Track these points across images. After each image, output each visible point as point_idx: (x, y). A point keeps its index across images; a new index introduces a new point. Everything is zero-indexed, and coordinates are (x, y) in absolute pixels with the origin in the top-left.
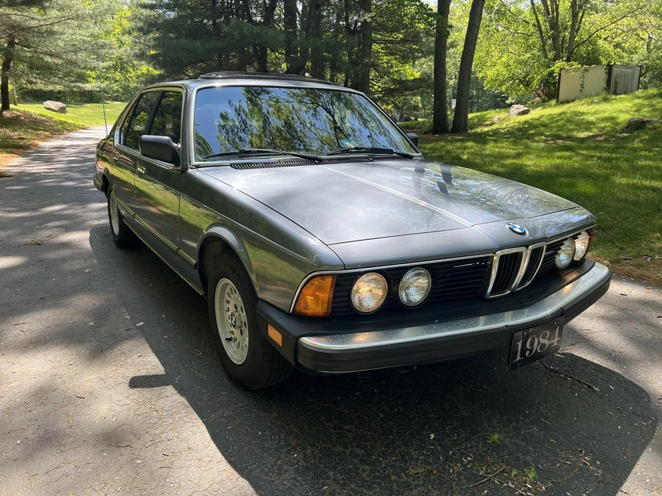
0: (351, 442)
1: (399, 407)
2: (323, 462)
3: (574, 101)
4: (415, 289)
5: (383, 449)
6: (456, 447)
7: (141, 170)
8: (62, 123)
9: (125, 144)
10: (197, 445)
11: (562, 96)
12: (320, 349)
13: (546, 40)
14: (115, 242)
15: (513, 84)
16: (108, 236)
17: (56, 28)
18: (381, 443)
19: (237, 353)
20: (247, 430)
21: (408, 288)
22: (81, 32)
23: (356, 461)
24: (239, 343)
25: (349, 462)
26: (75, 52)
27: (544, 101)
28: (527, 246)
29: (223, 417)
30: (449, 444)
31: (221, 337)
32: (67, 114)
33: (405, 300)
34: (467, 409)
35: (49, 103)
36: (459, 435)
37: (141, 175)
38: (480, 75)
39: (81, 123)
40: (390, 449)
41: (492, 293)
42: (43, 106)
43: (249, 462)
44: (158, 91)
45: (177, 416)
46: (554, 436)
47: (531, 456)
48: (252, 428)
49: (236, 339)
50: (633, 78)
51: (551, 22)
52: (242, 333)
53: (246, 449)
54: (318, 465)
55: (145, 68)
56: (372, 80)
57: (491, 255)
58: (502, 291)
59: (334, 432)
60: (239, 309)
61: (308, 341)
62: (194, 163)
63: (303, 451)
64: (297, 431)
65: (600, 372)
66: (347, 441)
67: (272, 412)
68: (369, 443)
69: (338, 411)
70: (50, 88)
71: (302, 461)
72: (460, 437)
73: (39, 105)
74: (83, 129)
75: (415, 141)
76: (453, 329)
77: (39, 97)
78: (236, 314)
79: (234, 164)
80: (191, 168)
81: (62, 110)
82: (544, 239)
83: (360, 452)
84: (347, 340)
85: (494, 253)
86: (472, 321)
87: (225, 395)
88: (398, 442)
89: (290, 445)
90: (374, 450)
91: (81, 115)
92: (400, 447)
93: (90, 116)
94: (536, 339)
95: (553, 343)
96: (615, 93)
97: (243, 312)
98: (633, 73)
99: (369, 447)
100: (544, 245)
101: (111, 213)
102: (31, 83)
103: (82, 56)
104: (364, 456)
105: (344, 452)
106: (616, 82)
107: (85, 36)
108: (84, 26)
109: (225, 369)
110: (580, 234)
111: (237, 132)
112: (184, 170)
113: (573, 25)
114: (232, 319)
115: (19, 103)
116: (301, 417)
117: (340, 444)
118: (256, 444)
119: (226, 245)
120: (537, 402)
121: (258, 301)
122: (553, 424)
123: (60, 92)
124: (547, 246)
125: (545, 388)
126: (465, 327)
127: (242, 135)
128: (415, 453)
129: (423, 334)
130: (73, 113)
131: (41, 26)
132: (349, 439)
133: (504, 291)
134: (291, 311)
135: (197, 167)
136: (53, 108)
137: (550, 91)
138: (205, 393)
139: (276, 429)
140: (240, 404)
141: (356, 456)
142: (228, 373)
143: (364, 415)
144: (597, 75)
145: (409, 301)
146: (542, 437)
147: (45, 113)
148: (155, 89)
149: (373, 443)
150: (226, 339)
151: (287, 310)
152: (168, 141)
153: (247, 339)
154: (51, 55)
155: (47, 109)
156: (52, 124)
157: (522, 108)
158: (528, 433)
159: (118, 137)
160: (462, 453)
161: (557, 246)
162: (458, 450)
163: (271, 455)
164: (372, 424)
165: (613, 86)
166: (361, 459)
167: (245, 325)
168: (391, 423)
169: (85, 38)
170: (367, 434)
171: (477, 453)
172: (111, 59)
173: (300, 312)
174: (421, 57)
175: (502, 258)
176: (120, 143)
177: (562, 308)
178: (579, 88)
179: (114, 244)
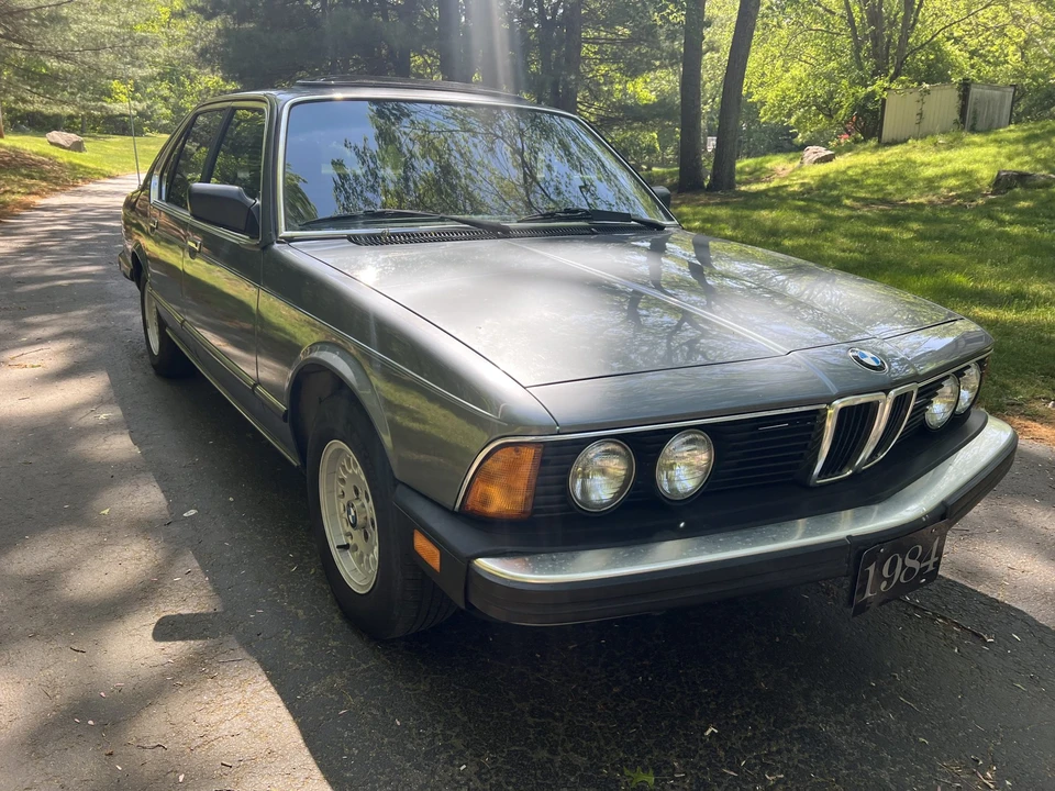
0: (563, 741)
1: (646, 673)
2: (514, 780)
3: (905, 141)
4: (685, 469)
5: (622, 754)
6: (751, 752)
7: (193, 245)
8: (74, 167)
9: (168, 200)
10: (284, 746)
11: (887, 133)
12: (512, 581)
13: (862, 42)
14: (153, 366)
15: (808, 111)
16: (142, 356)
17: (65, 11)
18: (617, 743)
19: (358, 571)
20: (374, 716)
21: (671, 467)
22: (106, 18)
23: (572, 779)
24: (361, 556)
25: (560, 782)
26: (96, 51)
27: (856, 141)
28: (887, 392)
29: (331, 690)
30: (738, 745)
31: (330, 543)
32: (84, 154)
33: (666, 488)
34: (766, 676)
35: (55, 135)
36: (755, 728)
37: (193, 254)
38: (755, 98)
39: (107, 169)
40: (632, 754)
41: (821, 475)
42: (46, 139)
43: (378, 780)
44: (224, 109)
45: (249, 689)
46: (926, 730)
47: (889, 770)
48: (384, 712)
49: (356, 547)
50: (1001, 106)
51: (869, 13)
52: (366, 537)
53: (372, 754)
54: (504, 785)
55: (210, 79)
56: (580, 103)
57: (824, 406)
58: (836, 473)
59: (531, 721)
60: (362, 495)
61: (488, 565)
62: (284, 233)
63: (477, 759)
64: (466, 719)
65: (993, 607)
66: (556, 738)
67: (420, 682)
68: (596, 744)
69: (538, 679)
70: (56, 110)
71: (474, 778)
72: (757, 732)
73: (41, 139)
74: (110, 177)
75: (666, 199)
76: (755, 543)
77: (39, 124)
78: (357, 504)
79: (354, 236)
80: (278, 242)
81: (78, 147)
82: (915, 378)
83: (580, 761)
84: (561, 565)
85: (829, 404)
86: (787, 526)
87: (336, 648)
88: (648, 742)
89: (453, 747)
90: (604, 758)
91: (108, 156)
92: (650, 752)
93: (123, 157)
94: (900, 560)
95: (927, 567)
96: (973, 130)
97: (368, 500)
98: (1003, 98)
99: (595, 751)
100: (914, 388)
101: (147, 318)
102: (24, 101)
103: (106, 57)
104: (586, 769)
105: (551, 761)
106: (975, 112)
107: (114, 25)
108: (110, 8)
109: (337, 600)
110: (969, 367)
111: (362, 192)
112: (266, 246)
113: (906, 19)
114: (349, 513)
115: (7, 133)
116: (472, 691)
117: (543, 746)
118: (390, 743)
119: (339, 381)
120: (889, 664)
121: (395, 486)
122: (920, 708)
123: (71, 117)
124: (920, 389)
125: (900, 638)
126: (775, 541)
127: (369, 195)
128: (680, 764)
129: (700, 553)
130: (94, 151)
131: (41, 7)
132: (559, 735)
133: (841, 472)
134: (458, 505)
135: (290, 240)
136: (62, 142)
137: (868, 124)
138: (300, 644)
139: (427, 714)
140: (365, 666)
141: (574, 769)
142: (341, 607)
143: (585, 688)
144: (944, 100)
145: (674, 490)
146: (904, 734)
147: (47, 151)
148: (218, 106)
149: (602, 743)
150: (338, 547)
151: (449, 504)
152: (239, 193)
153: (376, 549)
154: (59, 57)
155: (51, 143)
156: (56, 168)
157: (823, 152)
158: (878, 725)
159: (157, 187)
160: (763, 764)
161: (931, 390)
162: (755, 758)
163: (418, 767)
164: (599, 706)
165: (970, 119)
166: (582, 776)
167: (373, 524)
168: (634, 704)
169: (114, 29)
170: (591, 725)
171: (791, 763)
172: (155, 64)
173: (473, 510)
174: (660, 67)
175: (843, 411)
176: (160, 198)
177: (943, 503)
178: (915, 118)
179: (151, 371)
